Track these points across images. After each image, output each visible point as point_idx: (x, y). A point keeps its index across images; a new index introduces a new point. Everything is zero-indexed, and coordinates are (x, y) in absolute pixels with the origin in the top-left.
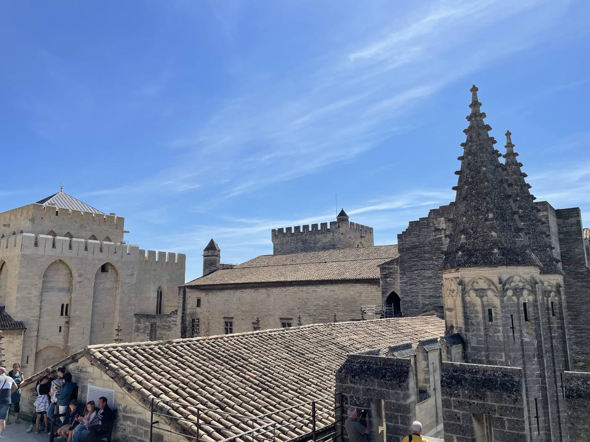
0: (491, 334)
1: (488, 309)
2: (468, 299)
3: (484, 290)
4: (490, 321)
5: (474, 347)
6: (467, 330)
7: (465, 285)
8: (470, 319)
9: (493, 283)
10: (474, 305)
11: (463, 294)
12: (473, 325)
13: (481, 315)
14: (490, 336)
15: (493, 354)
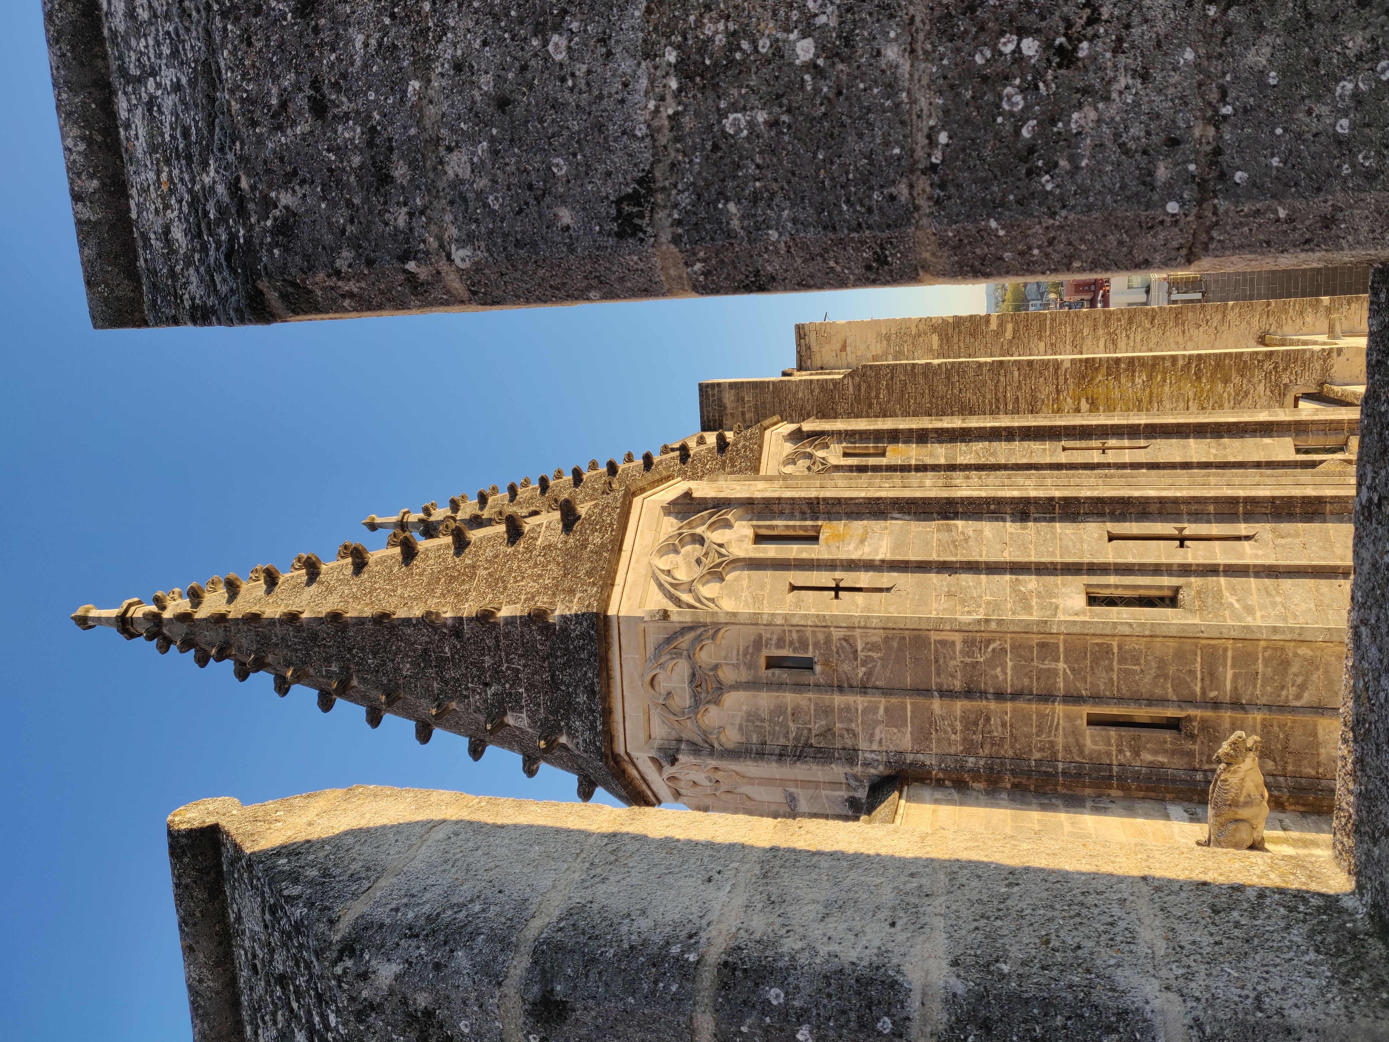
0: (861, 671)
1: (768, 667)
2: (732, 737)
3: (694, 675)
4: (809, 669)
5: (915, 740)
6: (851, 756)
7: (679, 740)
8: (808, 738)
9: (668, 640)
10: (752, 716)
11: (712, 752)
12: (828, 732)
13: (789, 698)
14: (869, 674)
15: (938, 674)
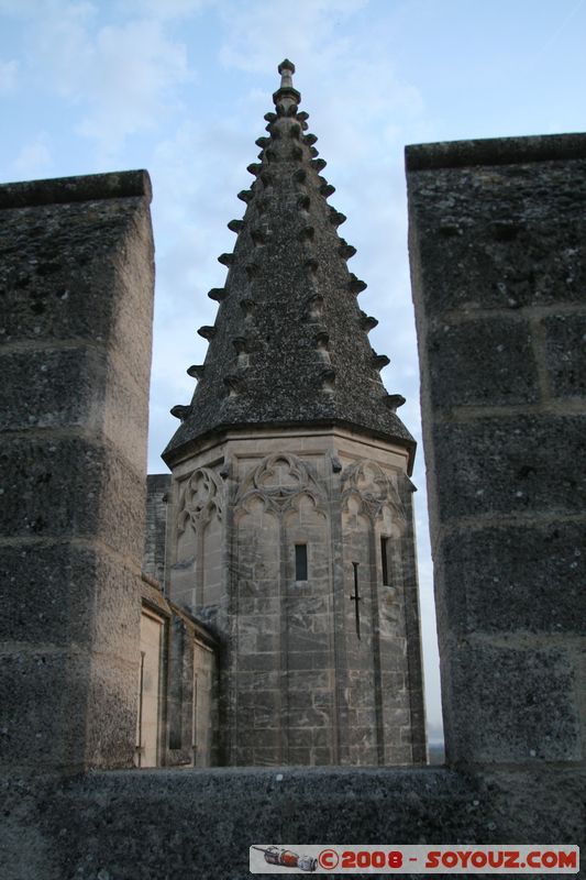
0: (299, 616)
1: (298, 545)
2: (243, 522)
4: (298, 579)
5: (248, 658)
6: (233, 609)
7: (238, 480)
8: (244, 577)
9: (314, 472)
10: (259, 535)
11: (232, 505)
12: (249, 591)
13: (274, 564)
14: (297, 622)
15: (300, 675)
